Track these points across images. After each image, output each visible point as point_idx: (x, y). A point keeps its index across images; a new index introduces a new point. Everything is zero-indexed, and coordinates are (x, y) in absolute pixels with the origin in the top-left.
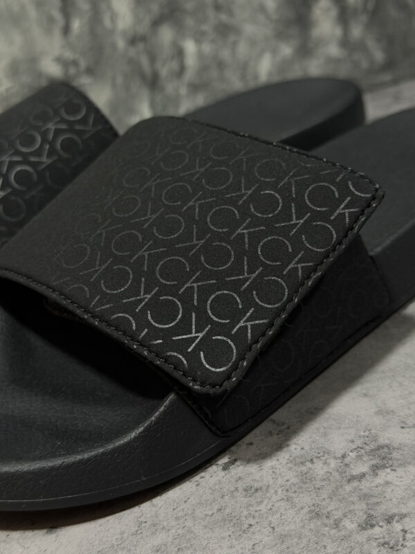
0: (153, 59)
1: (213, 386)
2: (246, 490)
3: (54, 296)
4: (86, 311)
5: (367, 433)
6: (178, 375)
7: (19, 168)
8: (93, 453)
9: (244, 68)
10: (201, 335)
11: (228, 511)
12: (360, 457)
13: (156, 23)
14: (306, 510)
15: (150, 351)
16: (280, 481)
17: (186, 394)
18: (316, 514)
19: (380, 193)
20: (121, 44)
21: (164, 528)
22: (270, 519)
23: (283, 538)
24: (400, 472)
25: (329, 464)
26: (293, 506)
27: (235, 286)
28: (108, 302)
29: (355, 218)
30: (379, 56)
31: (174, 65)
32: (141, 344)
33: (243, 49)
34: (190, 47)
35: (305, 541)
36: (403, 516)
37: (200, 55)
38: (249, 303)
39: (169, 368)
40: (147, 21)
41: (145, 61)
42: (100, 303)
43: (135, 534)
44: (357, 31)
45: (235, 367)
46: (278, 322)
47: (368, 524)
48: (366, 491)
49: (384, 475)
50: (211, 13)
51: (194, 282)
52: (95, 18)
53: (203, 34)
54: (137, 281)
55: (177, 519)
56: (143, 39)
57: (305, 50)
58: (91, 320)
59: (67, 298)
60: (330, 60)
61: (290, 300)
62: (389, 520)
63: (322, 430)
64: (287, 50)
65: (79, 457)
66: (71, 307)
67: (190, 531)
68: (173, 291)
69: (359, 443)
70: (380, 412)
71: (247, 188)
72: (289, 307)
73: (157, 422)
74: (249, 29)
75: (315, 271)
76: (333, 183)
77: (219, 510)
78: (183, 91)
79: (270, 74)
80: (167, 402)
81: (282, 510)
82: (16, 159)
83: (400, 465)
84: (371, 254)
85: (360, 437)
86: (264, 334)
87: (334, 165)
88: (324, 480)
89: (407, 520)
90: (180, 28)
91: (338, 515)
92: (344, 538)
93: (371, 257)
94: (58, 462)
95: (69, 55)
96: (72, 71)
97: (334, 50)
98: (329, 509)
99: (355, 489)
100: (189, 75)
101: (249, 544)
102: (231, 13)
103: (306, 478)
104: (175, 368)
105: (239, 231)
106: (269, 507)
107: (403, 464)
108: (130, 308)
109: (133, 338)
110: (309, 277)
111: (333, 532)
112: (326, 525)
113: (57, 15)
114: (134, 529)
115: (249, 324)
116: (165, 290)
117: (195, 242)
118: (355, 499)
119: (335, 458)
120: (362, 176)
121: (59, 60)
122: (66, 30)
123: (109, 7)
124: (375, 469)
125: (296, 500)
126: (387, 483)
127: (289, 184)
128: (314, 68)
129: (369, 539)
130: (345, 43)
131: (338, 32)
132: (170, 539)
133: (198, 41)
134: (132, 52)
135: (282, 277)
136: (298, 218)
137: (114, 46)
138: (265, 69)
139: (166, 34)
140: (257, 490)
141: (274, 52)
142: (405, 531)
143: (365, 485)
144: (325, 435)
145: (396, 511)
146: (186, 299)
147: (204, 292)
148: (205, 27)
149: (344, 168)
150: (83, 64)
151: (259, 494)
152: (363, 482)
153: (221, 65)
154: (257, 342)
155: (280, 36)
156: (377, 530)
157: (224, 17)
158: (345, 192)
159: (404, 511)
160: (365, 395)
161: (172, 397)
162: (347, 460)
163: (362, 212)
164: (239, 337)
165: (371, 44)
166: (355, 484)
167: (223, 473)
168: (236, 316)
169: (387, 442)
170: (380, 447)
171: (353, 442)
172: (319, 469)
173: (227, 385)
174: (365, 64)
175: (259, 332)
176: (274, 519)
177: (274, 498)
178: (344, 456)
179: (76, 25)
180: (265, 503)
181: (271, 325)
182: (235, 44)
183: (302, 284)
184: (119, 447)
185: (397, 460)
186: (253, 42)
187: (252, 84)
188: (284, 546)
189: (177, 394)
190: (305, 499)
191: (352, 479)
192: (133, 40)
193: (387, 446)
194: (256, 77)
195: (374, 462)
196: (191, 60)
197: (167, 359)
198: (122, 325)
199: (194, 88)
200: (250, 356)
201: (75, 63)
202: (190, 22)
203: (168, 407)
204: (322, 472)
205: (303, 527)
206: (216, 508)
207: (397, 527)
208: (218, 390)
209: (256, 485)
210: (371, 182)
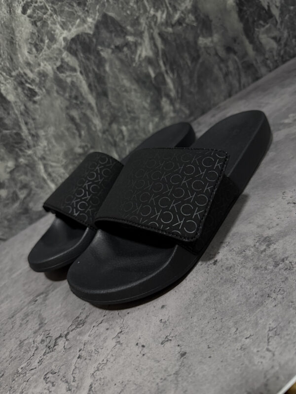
0: (112, 136)
1: (192, 238)
2: (226, 269)
3: (126, 222)
4: (139, 224)
5: (258, 235)
6: (178, 238)
7: (92, 186)
8: (156, 273)
9: (144, 130)
10: (182, 222)
11: (225, 278)
12: (260, 244)
13: (110, 124)
14: (252, 268)
15: (166, 232)
16: (237, 262)
17: (182, 244)
18: (256, 268)
19: (228, 155)
20: (100, 135)
21: (204, 292)
22: (241, 275)
23: (250, 280)
24: (277, 244)
25: (251, 250)
26: (247, 268)
27: (188, 201)
28: (146, 219)
29: (222, 166)
30: (187, 112)
31: (120, 136)
32: (162, 231)
33: (142, 123)
34: (124, 128)
35: (258, 278)
36: (287, 258)
37: (128, 130)
38: (195, 206)
39: (174, 236)
40: (107, 124)
41: (110, 138)
42: (143, 221)
43: (195, 297)
44: (178, 106)
45: (198, 230)
46: (207, 210)
47: (276, 265)
48: (269, 254)
49: (272, 247)
50: (127, 115)
51: (174, 204)
52: (89, 129)
53: (127, 122)
54: (153, 209)
55: (207, 287)
56: (107, 130)
57: (162, 118)
58: (142, 227)
59: (130, 222)
60: (172, 118)
61: (209, 201)
62: (283, 260)
63: (242, 240)
64: (156, 120)
65: (152, 276)
66: (133, 225)
67: (215, 290)
68: (167, 209)
69: (257, 239)
70: (258, 227)
71: (181, 166)
72: (210, 204)
73: (175, 255)
74: (142, 116)
75: (215, 188)
76: (211, 156)
77: (221, 279)
78: (126, 144)
79: (153, 129)
80: (176, 248)
81: (244, 271)
82: (97, 181)
83: (276, 242)
84: (228, 176)
85: (257, 237)
86: (204, 216)
87: (209, 150)
88: (252, 256)
89: (289, 258)
90: (118, 123)
91: (264, 265)
92: (272, 272)
93: (228, 178)
94: (145, 279)
95: (83, 144)
96: (86, 149)
97: (172, 115)
98: (260, 264)
99: (265, 255)
100: (126, 138)
101: (239, 287)
102: (134, 113)
103: (246, 258)
104: (177, 236)
105: (183, 182)
106: (238, 271)
107: (277, 241)
108: (154, 219)
109: (159, 230)
110: (213, 191)
111: (266, 271)
112: (262, 270)
113: (75, 131)
114: (193, 296)
115: (198, 213)
116: (164, 210)
117: (169, 190)
118: (267, 258)
119: (253, 247)
120: (220, 151)
121: (80, 147)
122: (80, 136)
123: (93, 123)
124: (268, 246)
125: (246, 266)
126: (275, 249)
127: (195, 161)
128: (167, 123)
129: (280, 269)
130: (175, 111)
131: (172, 108)
132: (209, 294)
133: (126, 126)
134: (105, 136)
135: (204, 194)
136: (202, 172)
137: (98, 136)
138: (151, 128)
139: (115, 126)
140: (230, 268)
141: (152, 121)
142: (291, 262)
143: (268, 252)
144: (244, 241)
145: (284, 257)
146: (173, 210)
147: (178, 207)
148: (127, 120)
149: (213, 150)
150: (89, 146)
151: (232, 269)
152: (266, 251)
153: (136, 131)
154: (202, 219)
155: (153, 115)
156: (280, 265)
157: (132, 115)
158: (216, 158)
159: (286, 256)
160: (250, 223)
161: (177, 246)
162: (256, 246)
163: (224, 163)
164: (196, 219)
165: (184, 108)
166: (264, 253)
167: (215, 266)
168: (192, 212)
169: (267, 235)
170: (266, 238)
171: (255, 240)
172: (248, 253)
173: (197, 237)
174: (184, 116)
175: (202, 215)
176: (243, 275)
177: (239, 268)
178: (255, 246)
179: (83, 133)
180: (236, 270)
181: (205, 211)
182: (139, 122)
183: (211, 194)
184: (165, 268)
185: (274, 240)
186: (144, 120)
187: (149, 135)
188: (252, 283)
189: (178, 244)
190: (250, 265)
191: (262, 252)
192: (104, 132)
193: (268, 237)
194: (149, 132)
195: (266, 244)
196: (126, 133)
197: (173, 234)
198: (153, 226)
199: (129, 142)
200: (202, 224)
201: (86, 146)
202: (121, 120)
203: (177, 249)
204: (250, 254)
205: (254, 274)
206: (219, 278)
207: (287, 262)
208: (194, 239)
209: (229, 266)
210: (224, 152)
